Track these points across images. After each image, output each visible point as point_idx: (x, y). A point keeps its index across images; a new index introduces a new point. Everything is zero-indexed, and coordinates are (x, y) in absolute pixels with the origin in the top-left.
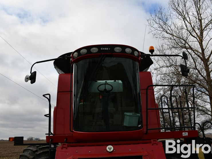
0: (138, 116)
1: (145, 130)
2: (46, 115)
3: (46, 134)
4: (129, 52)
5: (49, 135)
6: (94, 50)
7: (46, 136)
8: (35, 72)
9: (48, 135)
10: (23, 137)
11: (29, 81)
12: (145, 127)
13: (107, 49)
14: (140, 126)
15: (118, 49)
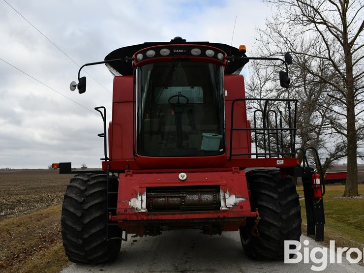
0: (220, 138)
1: (228, 155)
2: (99, 135)
3: (101, 159)
4: (210, 55)
5: (106, 161)
6: (165, 52)
7: (102, 162)
8: (84, 79)
9: (104, 161)
10: (71, 163)
11: (77, 90)
12: (228, 151)
13: (182, 51)
14: (222, 150)
15: (196, 52)
